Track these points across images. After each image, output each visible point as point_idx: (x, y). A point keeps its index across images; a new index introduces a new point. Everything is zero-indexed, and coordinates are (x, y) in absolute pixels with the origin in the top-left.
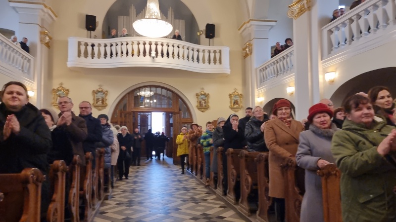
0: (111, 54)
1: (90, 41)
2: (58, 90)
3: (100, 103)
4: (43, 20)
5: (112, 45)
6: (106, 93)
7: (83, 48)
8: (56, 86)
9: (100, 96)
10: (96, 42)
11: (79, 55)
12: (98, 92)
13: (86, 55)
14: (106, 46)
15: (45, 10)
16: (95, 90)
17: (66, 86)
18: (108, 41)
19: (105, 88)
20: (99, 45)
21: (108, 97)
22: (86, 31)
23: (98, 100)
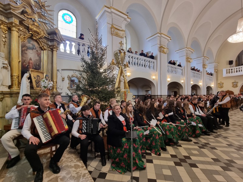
0: (239, 71)
1: (231, 69)
2: (220, 83)
3: (235, 86)
4: (215, 66)
5: (239, 68)
6: (237, 83)
7: (228, 71)
8: (219, 82)
9: (235, 84)
10: (233, 68)
11: (227, 73)
12: (234, 82)
13: (229, 73)
14: (237, 69)
15: (216, 64)
16: (233, 82)
17: (222, 82)
18: (238, 67)
19: (237, 81)
20: (234, 69)
21: (238, 84)
22: (229, 65)
23: (234, 85)
